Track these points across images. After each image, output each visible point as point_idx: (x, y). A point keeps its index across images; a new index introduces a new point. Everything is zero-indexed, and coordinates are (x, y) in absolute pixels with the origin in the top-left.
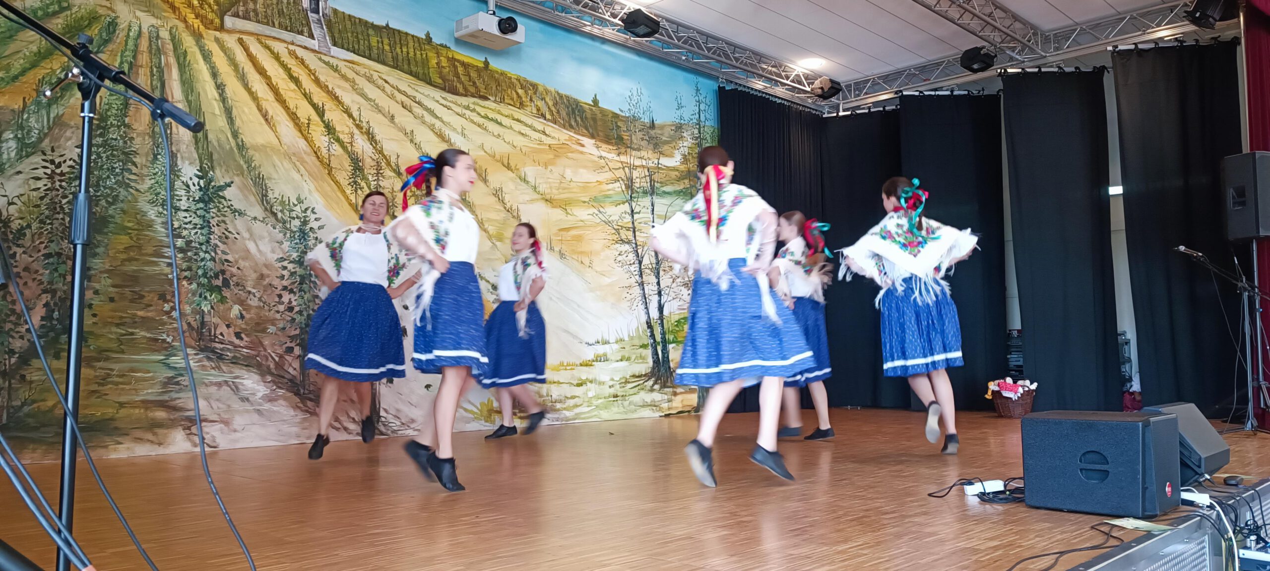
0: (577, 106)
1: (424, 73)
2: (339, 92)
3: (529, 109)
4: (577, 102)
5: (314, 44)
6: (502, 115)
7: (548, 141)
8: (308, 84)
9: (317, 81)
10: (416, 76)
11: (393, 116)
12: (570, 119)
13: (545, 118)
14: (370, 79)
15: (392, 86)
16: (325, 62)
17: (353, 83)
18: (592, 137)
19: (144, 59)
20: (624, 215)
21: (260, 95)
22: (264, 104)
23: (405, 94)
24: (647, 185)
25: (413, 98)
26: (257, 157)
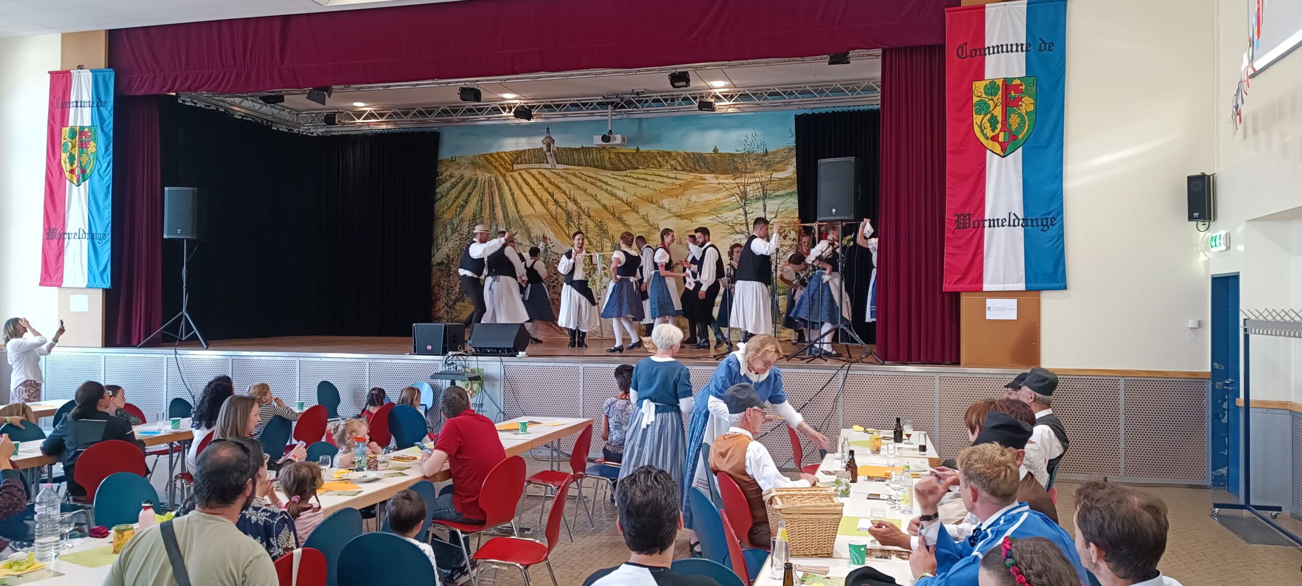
0: (700, 157)
1: (602, 165)
2: (560, 185)
3: (666, 167)
4: (700, 155)
5: (549, 166)
6: (647, 174)
7: (679, 182)
8: (546, 184)
9: (550, 182)
10: (598, 167)
11: (586, 190)
12: (695, 166)
13: (677, 170)
14: (575, 175)
15: (585, 175)
16: (553, 173)
17: (566, 178)
18: (712, 172)
19: (487, 190)
20: (738, 216)
21: (527, 194)
22: (529, 197)
23: (592, 177)
24: (759, 193)
25: (596, 179)
26: (527, 220)
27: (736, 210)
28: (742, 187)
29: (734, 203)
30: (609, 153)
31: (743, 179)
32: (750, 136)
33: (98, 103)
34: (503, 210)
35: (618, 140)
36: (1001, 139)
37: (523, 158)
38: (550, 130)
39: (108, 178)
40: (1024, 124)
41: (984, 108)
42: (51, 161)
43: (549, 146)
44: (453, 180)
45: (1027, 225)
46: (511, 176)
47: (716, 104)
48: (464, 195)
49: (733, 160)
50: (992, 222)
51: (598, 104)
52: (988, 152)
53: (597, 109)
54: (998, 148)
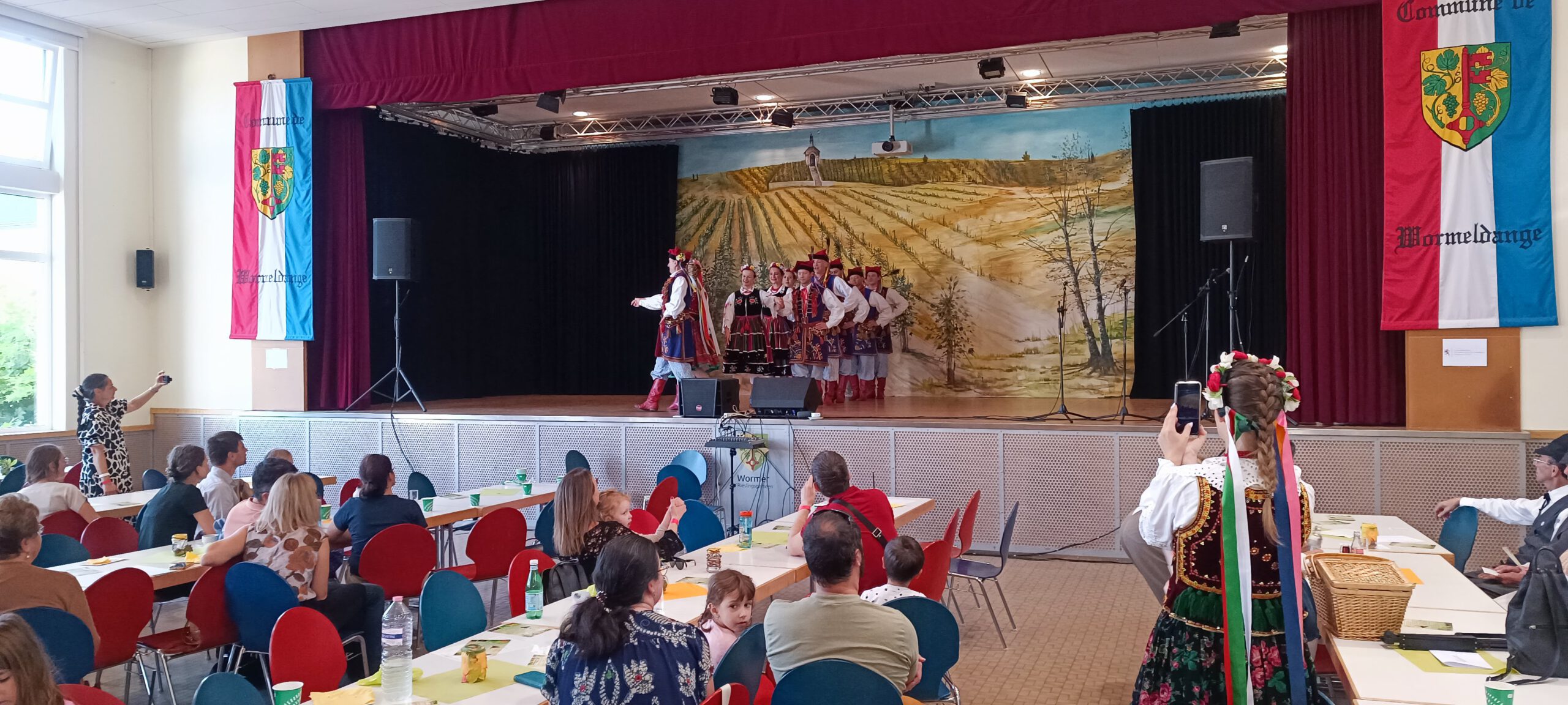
0: (1007, 165)
1: (879, 179)
2: (827, 206)
3: (962, 180)
4: (1007, 163)
6: (938, 190)
7: (980, 198)
8: (810, 206)
9: (815, 203)
10: (874, 182)
11: (860, 212)
12: (1000, 178)
13: (976, 183)
14: (845, 193)
15: (859, 193)
16: (820, 192)
17: (835, 198)
18: (1022, 185)
19: (736, 215)
20: (1057, 239)
21: (786, 219)
22: (788, 223)
23: (867, 196)
24: (1084, 210)
25: (873, 197)
26: (786, 251)
27: (1055, 232)
28: (1061, 203)
29: (1051, 223)
30: (889, 164)
31: (1063, 192)
32: (1070, 138)
33: (293, 119)
34: (756, 240)
35: (903, 147)
36: (1462, 126)
37: (781, 174)
38: (814, 139)
39: (308, 208)
40: (1495, 106)
41: (1437, 86)
42: (239, 189)
43: (813, 158)
44: (695, 204)
45: (1500, 241)
46: (766, 197)
47: (1029, 99)
48: (709, 223)
49: (1049, 168)
50: (1450, 237)
51: (876, 104)
52: (1443, 143)
53: (874, 110)
54: (1458, 139)
